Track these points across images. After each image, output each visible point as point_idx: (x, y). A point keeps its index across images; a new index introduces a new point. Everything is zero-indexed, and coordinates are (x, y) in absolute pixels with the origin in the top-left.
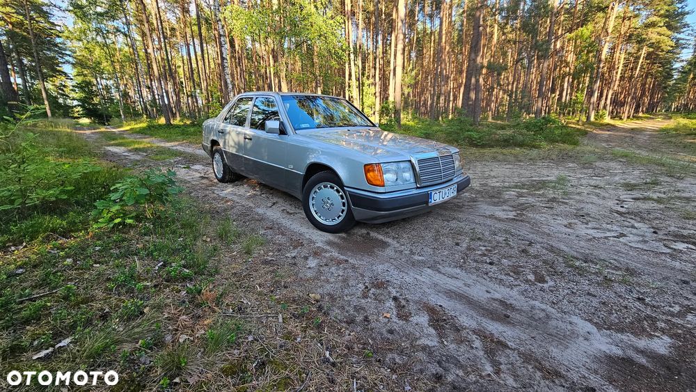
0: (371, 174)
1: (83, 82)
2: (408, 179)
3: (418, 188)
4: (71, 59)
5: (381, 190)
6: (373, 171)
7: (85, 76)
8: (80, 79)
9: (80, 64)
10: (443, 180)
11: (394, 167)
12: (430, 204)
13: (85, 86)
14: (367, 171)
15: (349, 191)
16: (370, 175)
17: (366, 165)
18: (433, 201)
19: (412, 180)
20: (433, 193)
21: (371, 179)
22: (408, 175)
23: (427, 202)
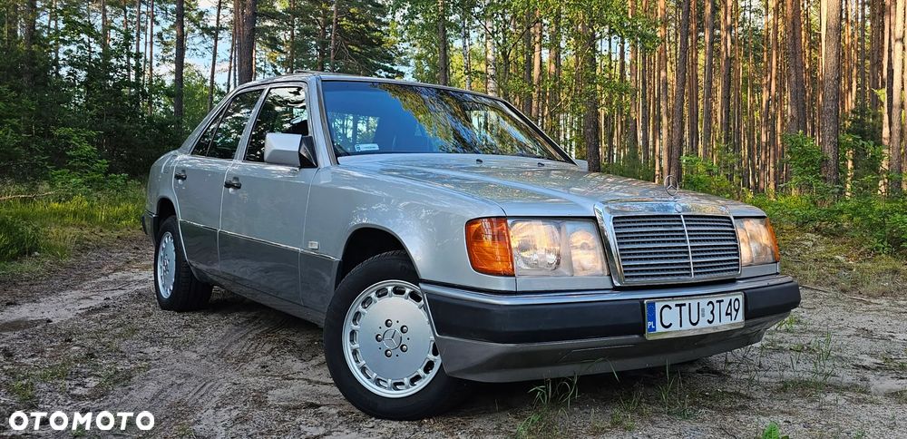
3: (616, 289)
10: (693, 278)
12: (650, 337)
15: (428, 293)
17: (470, 223)
18: (659, 328)
19: (599, 267)
20: (658, 306)
23: (640, 329)
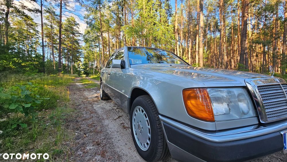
0: (193, 102)
1: (85, 63)
2: (246, 112)
3: (260, 124)
4: (83, 56)
5: (210, 126)
6: (196, 97)
7: (86, 61)
8: (85, 62)
9: (85, 58)
11: (224, 94)
13: (85, 65)
14: (187, 98)
15: (164, 121)
16: (191, 103)
17: (185, 90)
19: (252, 113)
21: (193, 109)
22: (245, 105)
